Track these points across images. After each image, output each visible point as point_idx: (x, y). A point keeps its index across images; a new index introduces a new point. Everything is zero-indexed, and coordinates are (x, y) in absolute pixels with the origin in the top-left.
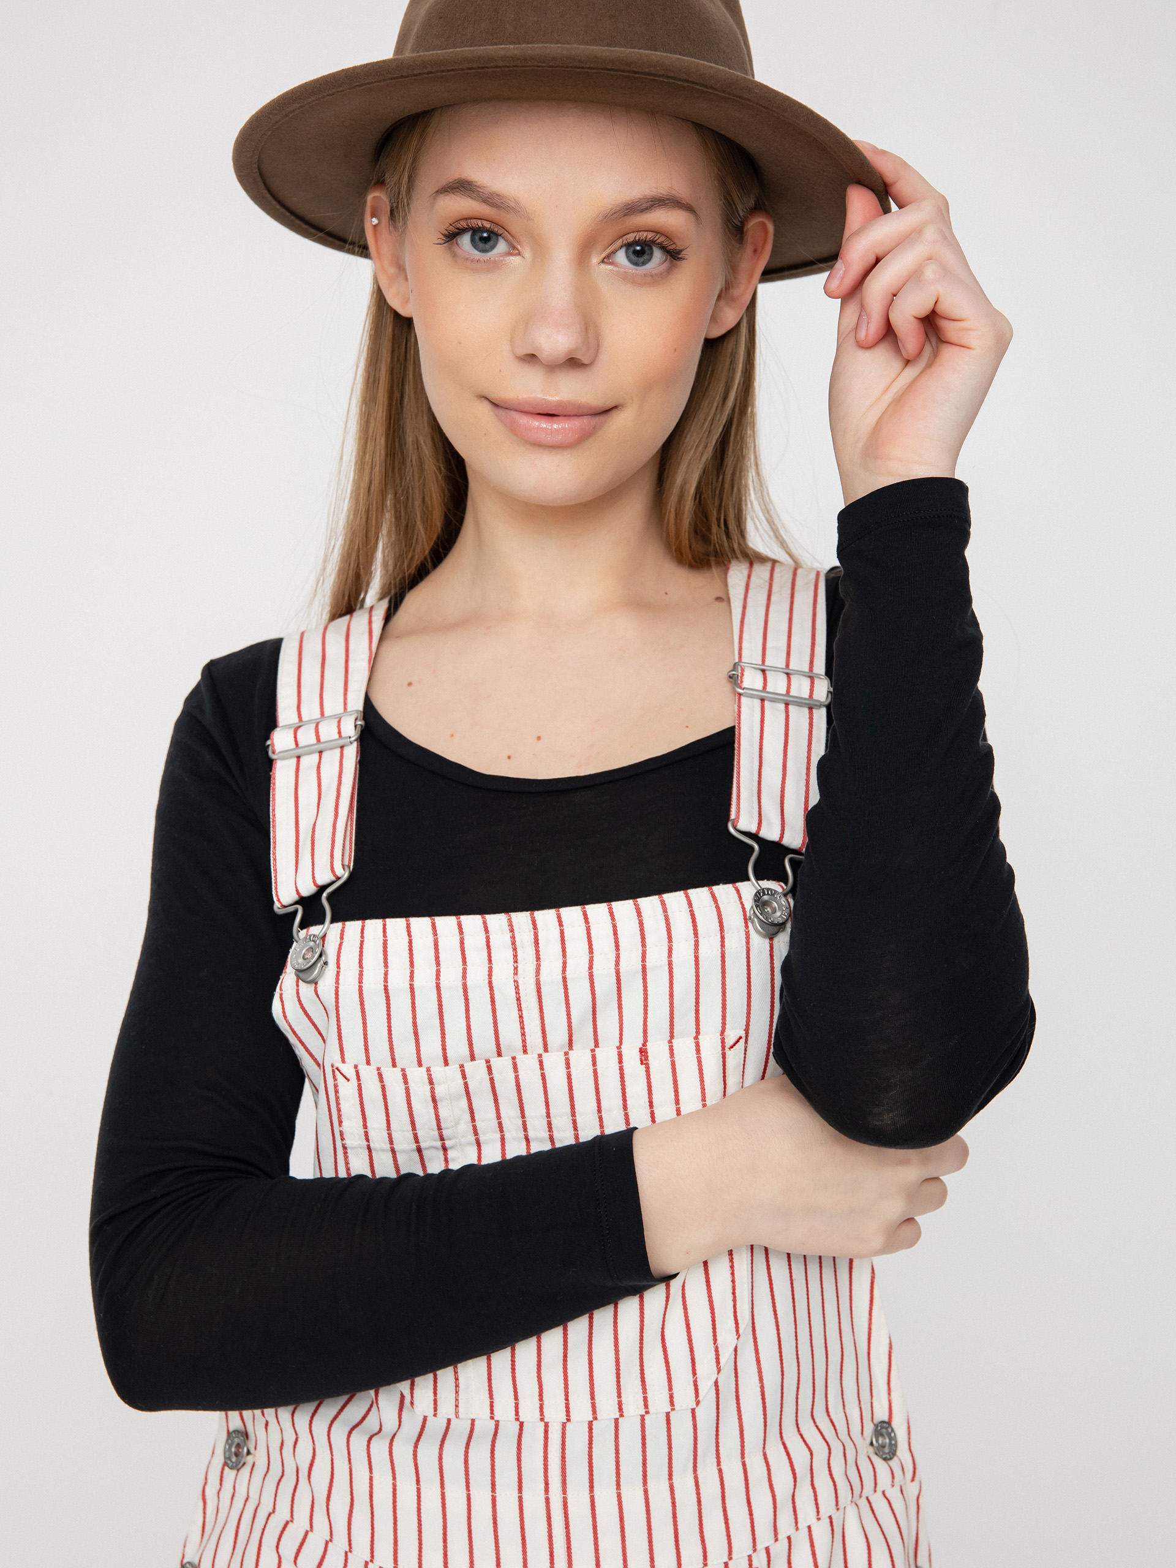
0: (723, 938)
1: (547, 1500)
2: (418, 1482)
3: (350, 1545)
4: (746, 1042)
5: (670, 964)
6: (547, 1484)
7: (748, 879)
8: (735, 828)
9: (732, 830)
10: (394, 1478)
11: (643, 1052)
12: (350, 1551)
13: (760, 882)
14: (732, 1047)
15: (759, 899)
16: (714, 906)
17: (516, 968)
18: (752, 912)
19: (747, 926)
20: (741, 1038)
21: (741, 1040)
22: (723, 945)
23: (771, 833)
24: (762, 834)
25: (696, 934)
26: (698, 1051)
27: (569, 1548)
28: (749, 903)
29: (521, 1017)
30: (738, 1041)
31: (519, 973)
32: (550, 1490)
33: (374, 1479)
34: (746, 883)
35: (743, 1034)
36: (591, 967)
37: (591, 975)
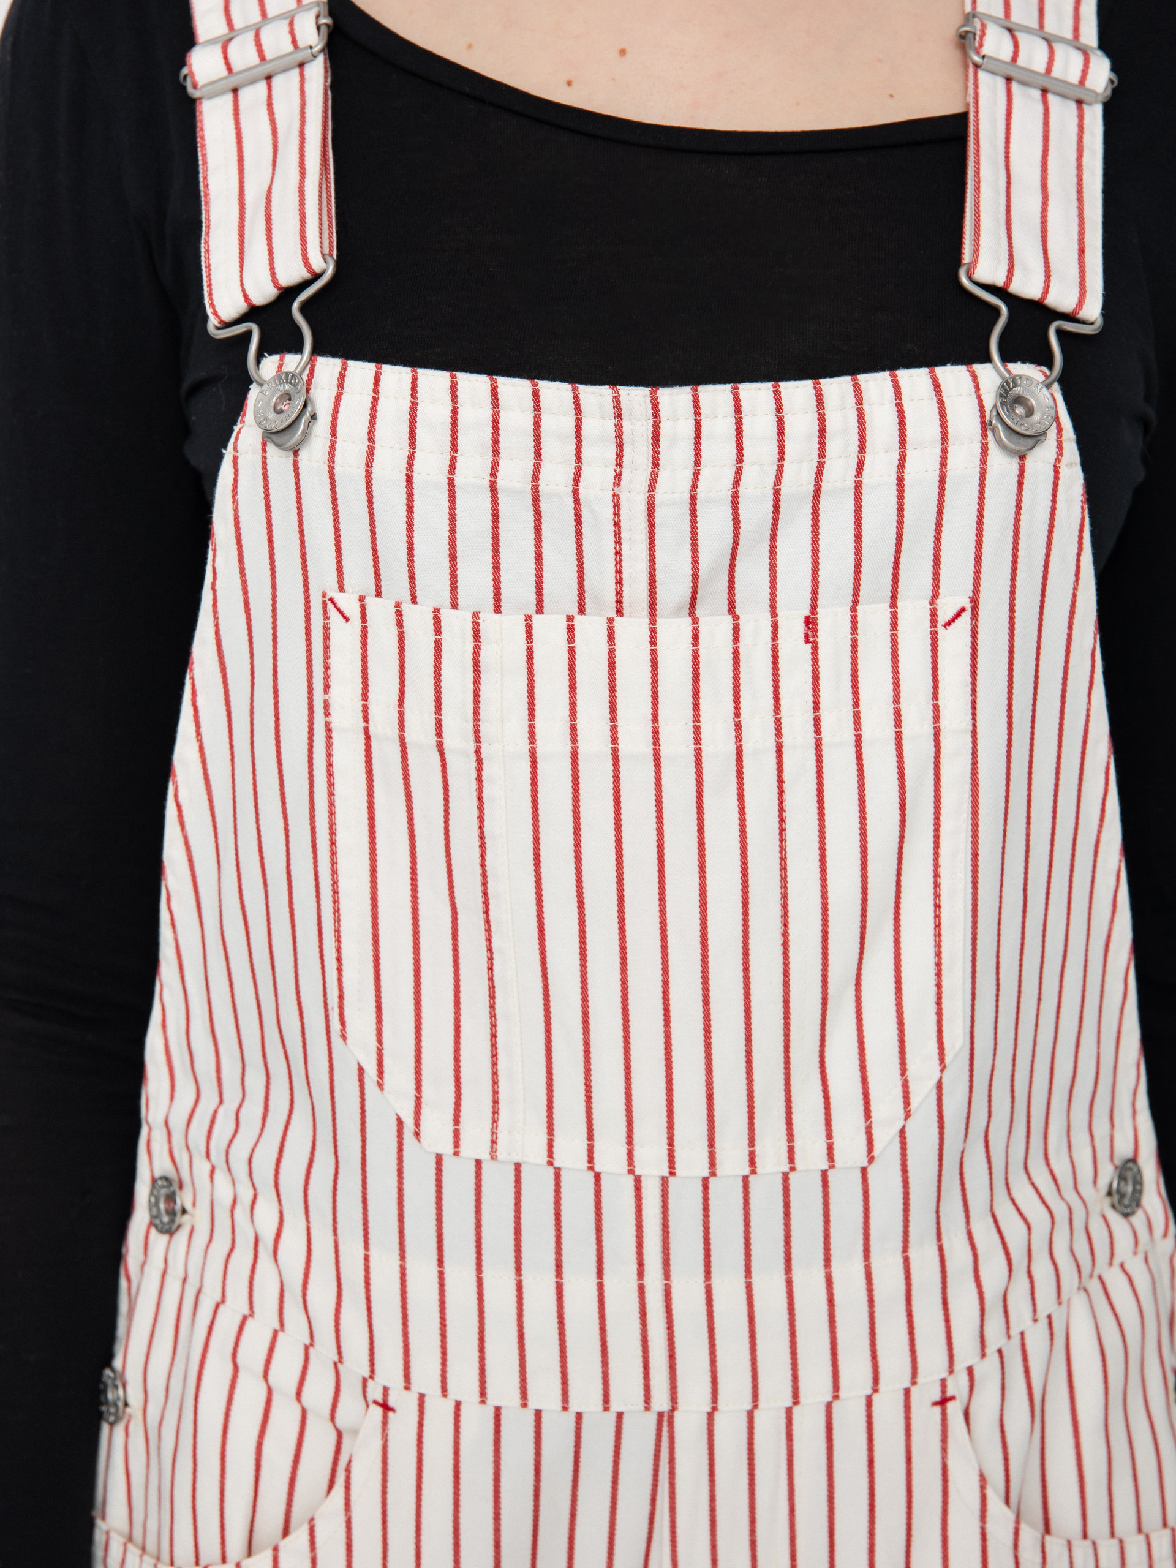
0: (944, 452)
1: (641, 1289)
3: (340, 1354)
4: (975, 616)
5: (858, 486)
6: (641, 1264)
7: (987, 359)
8: (970, 278)
9: (965, 281)
10: (403, 1257)
11: (811, 623)
12: (341, 1362)
13: (1011, 366)
14: (948, 624)
15: (1007, 392)
16: (935, 399)
17: (618, 476)
18: (995, 413)
19: (984, 435)
20: (963, 610)
21: (963, 614)
22: (943, 463)
23: (1027, 286)
24: (1016, 288)
25: (903, 442)
26: (894, 625)
27: (672, 1357)
28: (990, 399)
29: (618, 553)
30: (958, 615)
31: (622, 486)
32: (645, 1273)
33: (371, 1259)
34: (988, 366)
35: (968, 606)
36: (736, 483)
37: (735, 497)
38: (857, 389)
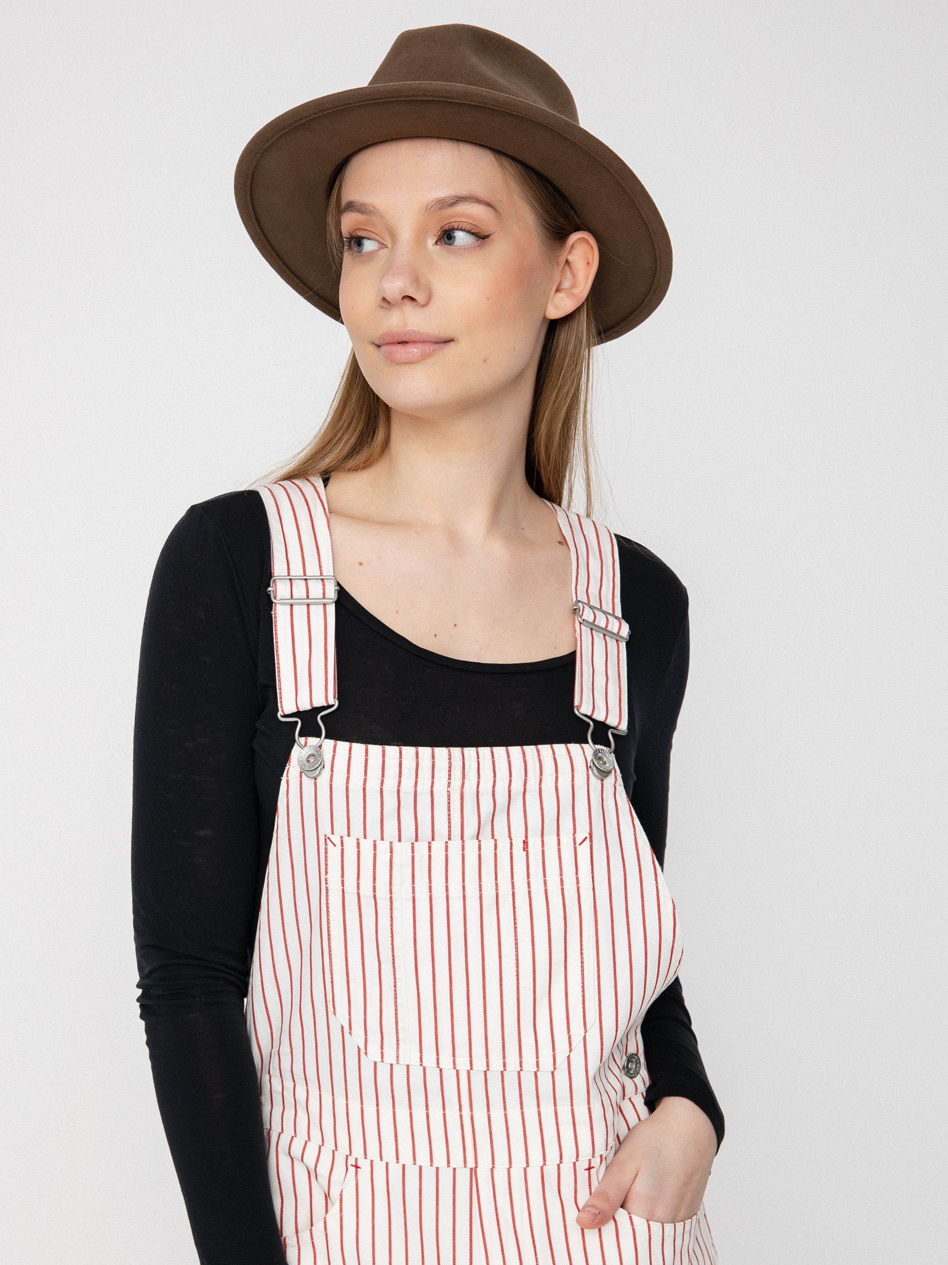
0: (573, 776)
1: (461, 1116)
2: (377, 1105)
3: (336, 1146)
4: (591, 841)
5: (540, 789)
6: (460, 1106)
7: (587, 742)
8: (578, 711)
9: (576, 712)
10: (362, 1103)
11: (525, 843)
12: (336, 1150)
13: (596, 746)
14: (581, 844)
15: (597, 755)
16: (568, 756)
17: (449, 783)
18: (592, 763)
19: (588, 771)
20: (586, 838)
21: (586, 840)
22: (573, 781)
23: (600, 716)
24: (594, 717)
25: (557, 772)
26: (559, 844)
27: (475, 1144)
28: (590, 757)
29: (449, 815)
30: (584, 840)
31: (451, 786)
32: (462, 1109)
33: (349, 1105)
34: (588, 745)
35: (588, 836)
36: (494, 786)
37: (494, 791)
38: (538, 751)
